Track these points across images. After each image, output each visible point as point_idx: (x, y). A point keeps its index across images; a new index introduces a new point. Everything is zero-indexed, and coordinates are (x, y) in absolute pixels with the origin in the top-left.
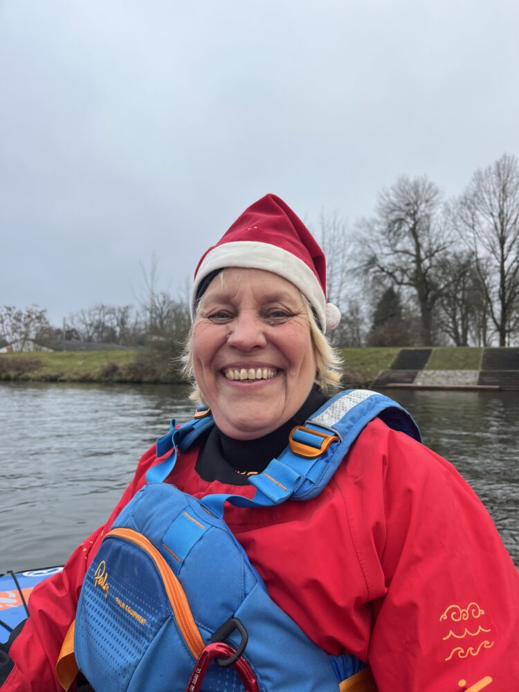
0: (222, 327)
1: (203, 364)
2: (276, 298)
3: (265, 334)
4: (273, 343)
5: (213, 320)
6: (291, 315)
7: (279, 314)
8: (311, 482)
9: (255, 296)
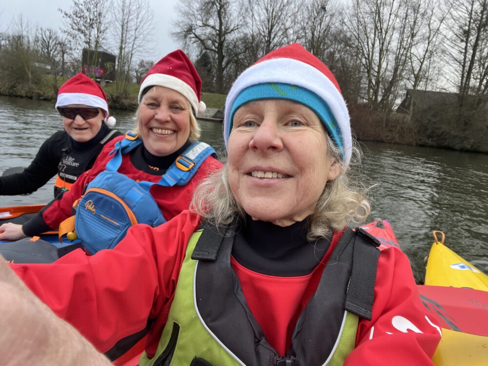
0: (153, 111)
1: (143, 124)
2: (176, 102)
3: (171, 117)
4: (173, 121)
5: (150, 106)
6: (182, 109)
7: (177, 108)
8: (184, 180)
9: (168, 100)
